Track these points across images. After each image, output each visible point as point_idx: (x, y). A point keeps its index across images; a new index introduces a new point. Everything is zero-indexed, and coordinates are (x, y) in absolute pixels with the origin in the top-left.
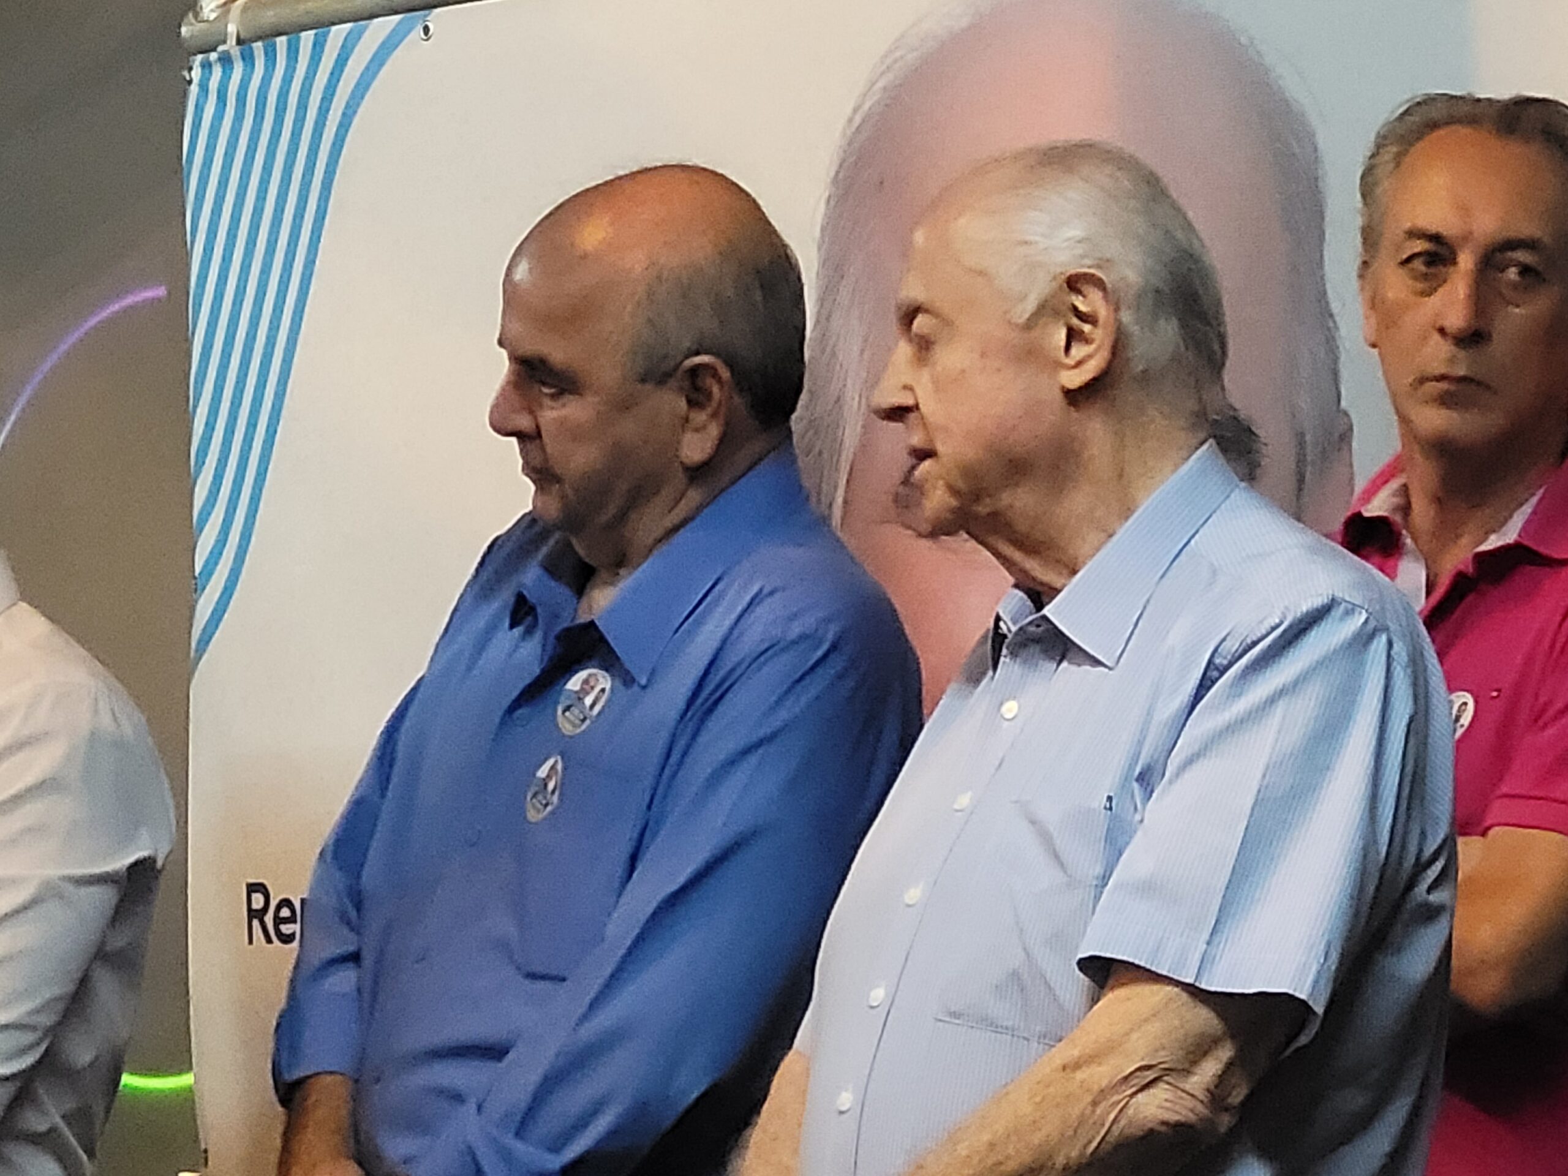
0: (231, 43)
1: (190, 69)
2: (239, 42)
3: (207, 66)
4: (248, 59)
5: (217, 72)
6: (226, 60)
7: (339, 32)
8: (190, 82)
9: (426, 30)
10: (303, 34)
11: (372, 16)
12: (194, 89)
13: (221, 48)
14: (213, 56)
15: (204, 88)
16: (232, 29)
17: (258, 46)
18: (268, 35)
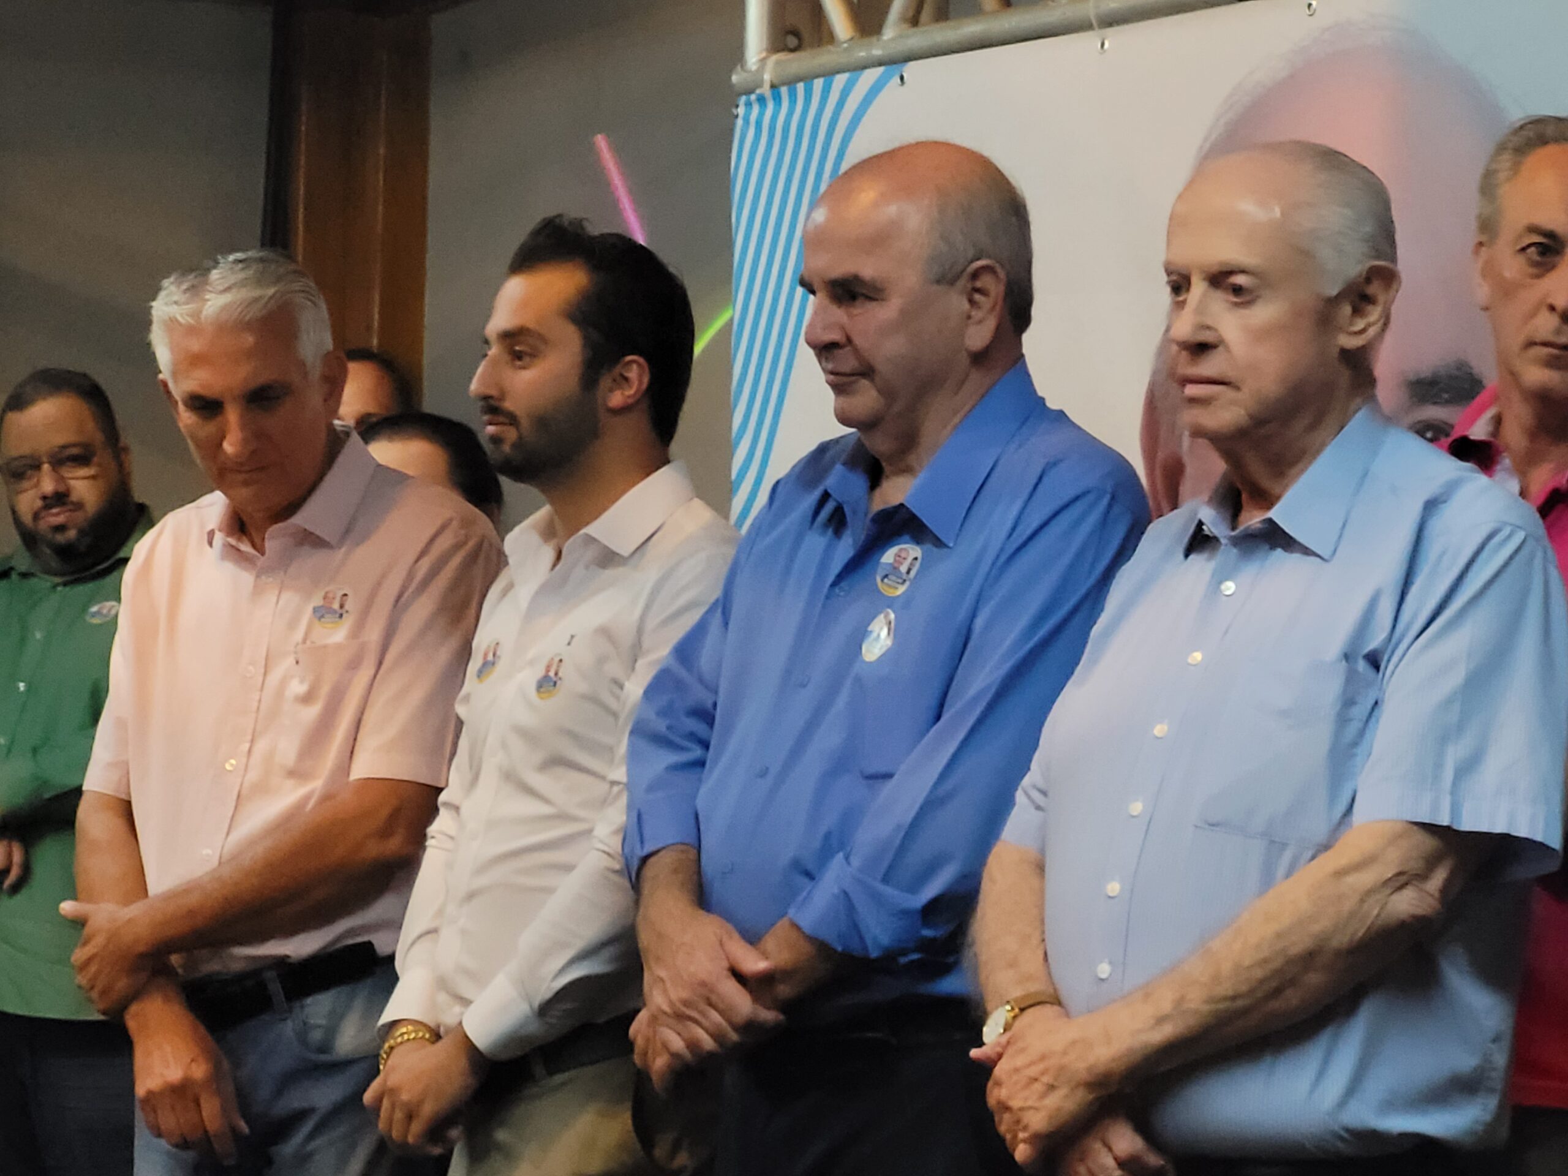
0: (766, 90)
1: (737, 106)
2: (773, 86)
3: (749, 104)
4: (777, 98)
5: (756, 109)
6: (761, 100)
7: (841, 79)
8: (737, 116)
9: (902, 78)
10: (816, 81)
11: (865, 67)
12: (740, 122)
13: (758, 91)
14: (753, 97)
15: (747, 121)
16: (767, 77)
17: (784, 90)
18: (791, 82)
